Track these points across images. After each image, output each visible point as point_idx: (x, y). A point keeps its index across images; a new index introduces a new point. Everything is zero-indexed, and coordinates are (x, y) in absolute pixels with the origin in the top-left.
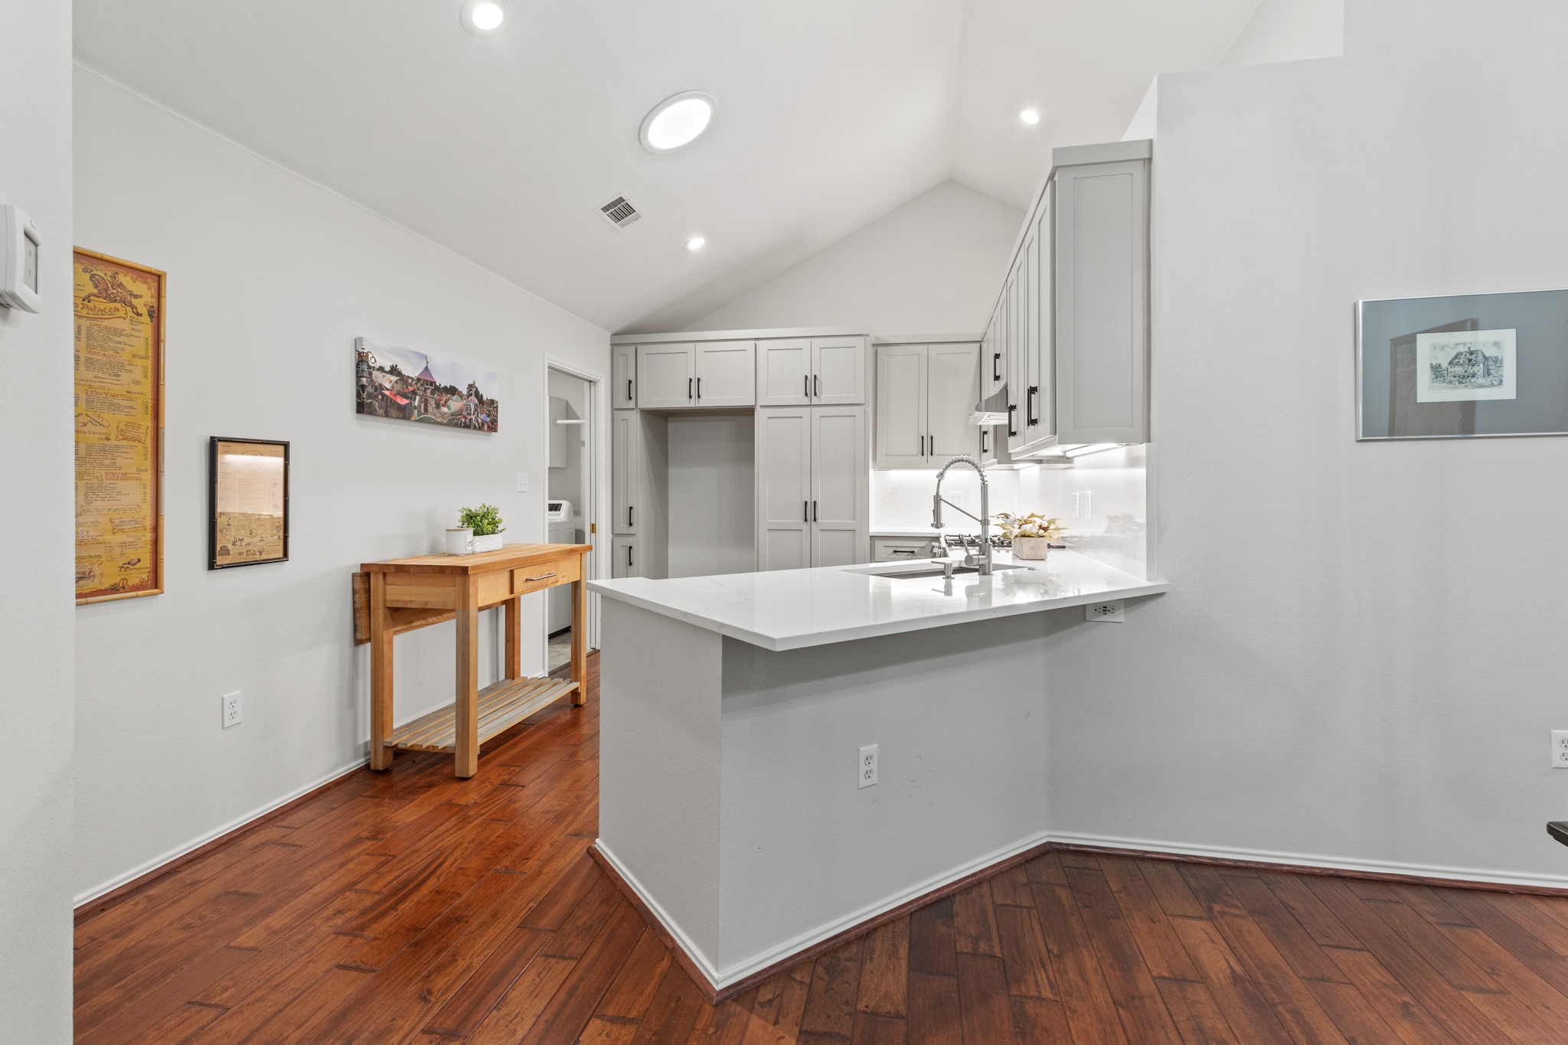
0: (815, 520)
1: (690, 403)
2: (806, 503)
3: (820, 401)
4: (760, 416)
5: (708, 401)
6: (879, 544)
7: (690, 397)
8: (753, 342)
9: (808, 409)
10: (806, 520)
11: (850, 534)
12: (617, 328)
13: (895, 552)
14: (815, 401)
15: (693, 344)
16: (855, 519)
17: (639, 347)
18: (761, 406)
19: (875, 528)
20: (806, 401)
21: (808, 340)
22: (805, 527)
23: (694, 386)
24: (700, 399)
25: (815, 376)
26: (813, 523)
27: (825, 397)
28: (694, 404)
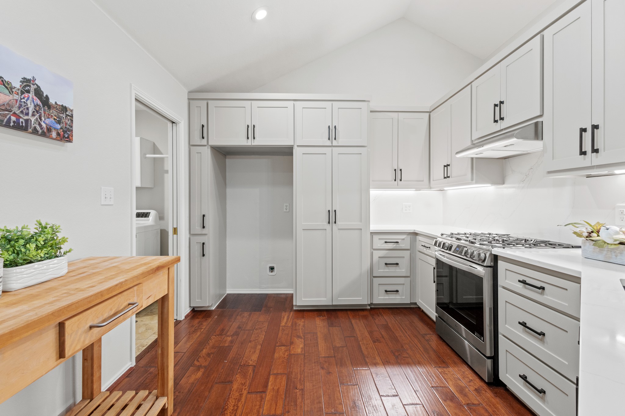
0: (335, 223)
1: (247, 143)
2: (329, 211)
3: (338, 143)
4: (297, 152)
5: (261, 141)
6: (376, 238)
7: (248, 138)
8: (293, 102)
9: (330, 149)
10: (329, 223)
11: (357, 232)
12: (193, 87)
13: (386, 242)
14: (335, 143)
15: (250, 102)
16: (361, 222)
17: (210, 102)
18: (297, 146)
19: (374, 227)
20: (329, 143)
21: (330, 103)
22: (328, 227)
23: (251, 132)
24: (255, 140)
25: (335, 127)
26: (334, 224)
27: (341, 141)
28: (249, 143)
